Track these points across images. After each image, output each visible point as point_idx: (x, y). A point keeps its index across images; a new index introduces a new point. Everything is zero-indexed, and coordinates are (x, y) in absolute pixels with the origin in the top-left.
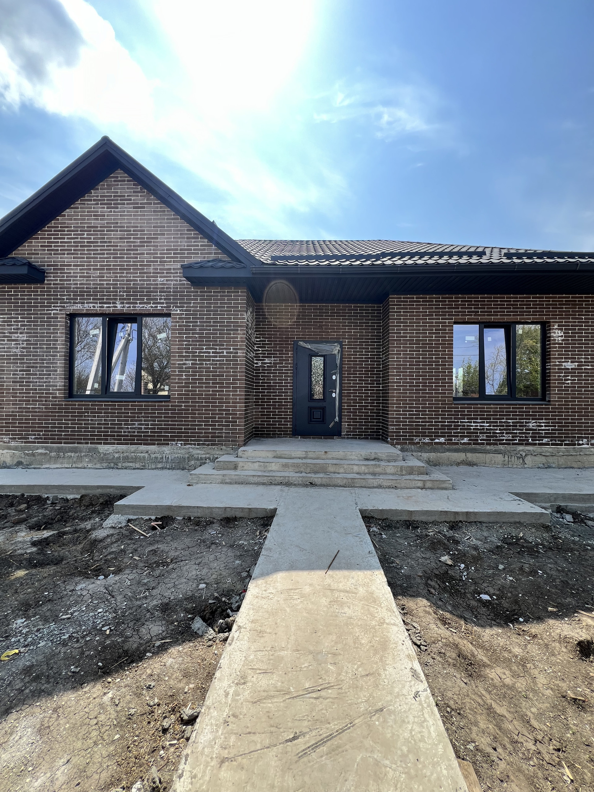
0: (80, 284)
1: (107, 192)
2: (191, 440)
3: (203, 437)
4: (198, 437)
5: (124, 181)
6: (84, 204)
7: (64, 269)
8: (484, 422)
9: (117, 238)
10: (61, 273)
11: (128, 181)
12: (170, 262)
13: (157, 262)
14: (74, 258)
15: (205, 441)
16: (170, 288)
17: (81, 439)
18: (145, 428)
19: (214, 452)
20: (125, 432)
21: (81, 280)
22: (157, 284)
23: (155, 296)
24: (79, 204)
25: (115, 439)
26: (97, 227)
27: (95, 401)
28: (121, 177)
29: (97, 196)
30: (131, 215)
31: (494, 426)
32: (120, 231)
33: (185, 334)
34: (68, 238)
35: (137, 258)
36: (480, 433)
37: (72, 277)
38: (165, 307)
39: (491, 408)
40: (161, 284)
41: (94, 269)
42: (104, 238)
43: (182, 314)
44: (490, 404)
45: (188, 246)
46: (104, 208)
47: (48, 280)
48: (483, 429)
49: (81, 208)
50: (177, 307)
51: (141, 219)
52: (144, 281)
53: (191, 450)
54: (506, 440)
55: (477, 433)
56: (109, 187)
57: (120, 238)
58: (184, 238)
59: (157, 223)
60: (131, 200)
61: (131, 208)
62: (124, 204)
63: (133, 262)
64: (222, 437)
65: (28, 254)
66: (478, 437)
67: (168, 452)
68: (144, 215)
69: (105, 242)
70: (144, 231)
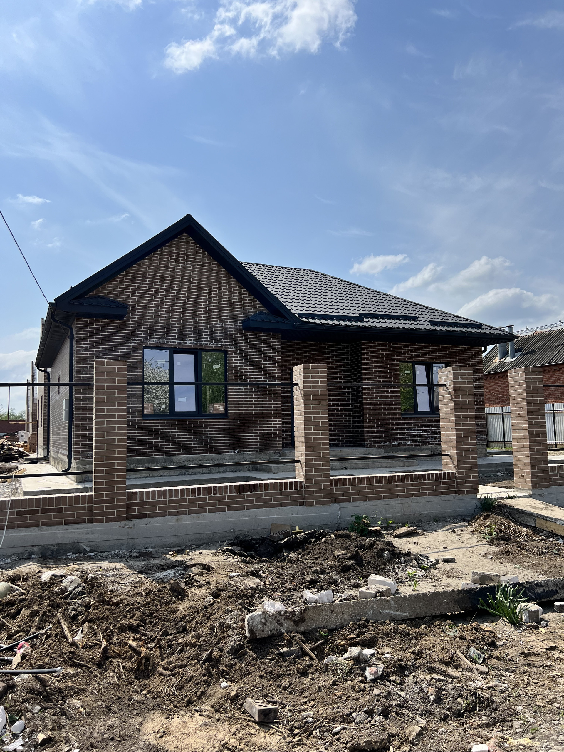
0: (155, 323)
1: (176, 250)
2: (245, 448)
3: (254, 445)
4: (250, 445)
5: (189, 243)
6: (157, 257)
7: (141, 309)
8: (419, 430)
9: (185, 288)
10: (138, 312)
11: (192, 243)
12: (227, 310)
13: (217, 309)
14: (149, 300)
15: (255, 448)
16: (227, 331)
17: (157, 452)
18: (210, 440)
19: (261, 457)
20: (194, 444)
21: (155, 320)
22: (217, 327)
23: (217, 336)
24: (153, 256)
25: (186, 450)
26: (168, 277)
27: (170, 420)
28: (186, 239)
29: (168, 252)
30: (195, 271)
31: (425, 432)
32: (187, 282)
33: (239, 366)
34: (143, 284)
35: (201, 305)
36: (418, 437)
37: (148, 316)
38: (224, 345)
39: (423, 420)
40: (220, 327)
41: (166, 311)
42: (174, 287)
43: (237, 351)
44: (422, 417)
45: (239, 299)
46: (173, 262)
47: (127, 317)
48: (419, 435)
49: (154, 260)
50: (233, 345)
51: (203, 275)
52: (207, 323)
53: (245, 456)
54: (432, 441)
55: (415, 437)
56: (177, 246)
57: (188, 288)
58: (236, 293)
59: (216, 279)
60: (195, 258)
61: (195, 265)
62: (189, 261)
63: (198, 308)
64: (267, 444)
65: (108, 293)
66: (416, 440)
67: (228, 458)
68: (205, 272)
69: (176, 290)
70: (206, 284)
